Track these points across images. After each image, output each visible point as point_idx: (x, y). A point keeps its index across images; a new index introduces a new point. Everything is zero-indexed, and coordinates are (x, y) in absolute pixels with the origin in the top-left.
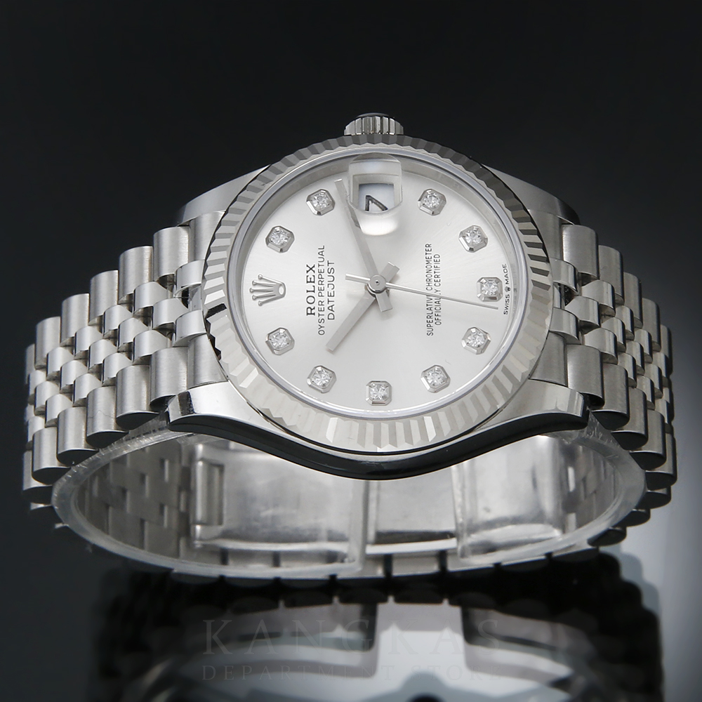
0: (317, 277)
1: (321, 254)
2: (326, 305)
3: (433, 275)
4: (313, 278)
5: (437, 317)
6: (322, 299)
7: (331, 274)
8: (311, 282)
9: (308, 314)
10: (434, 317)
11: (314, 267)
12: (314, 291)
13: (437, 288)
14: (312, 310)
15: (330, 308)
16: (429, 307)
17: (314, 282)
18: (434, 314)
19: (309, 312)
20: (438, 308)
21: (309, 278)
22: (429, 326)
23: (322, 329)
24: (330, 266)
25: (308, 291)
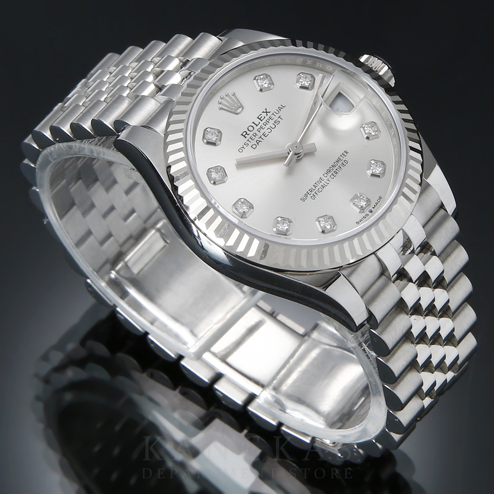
0: (266, 119)
1: (280, 109)
2: (257, 138)
3: (335, 170)
4: (263, 117)
5: (315, 194)
6: (258, 133)
7: (275, 124)
8: (260, 119)
9: (242, 135)
10: (313, 193)
11: (269, 112)
12: (257, 125)
13: (330, 179)
14: (246, 134)
15: (258, 142)
16: (316, 185)
17: (262, 121)
18: (315, 191)
19: (244, 134)
20: (320, 190)
21: (261, 116)
22: (306, 195)
23: (243, 149)
24: (279, 119)
25: (253, 123)
